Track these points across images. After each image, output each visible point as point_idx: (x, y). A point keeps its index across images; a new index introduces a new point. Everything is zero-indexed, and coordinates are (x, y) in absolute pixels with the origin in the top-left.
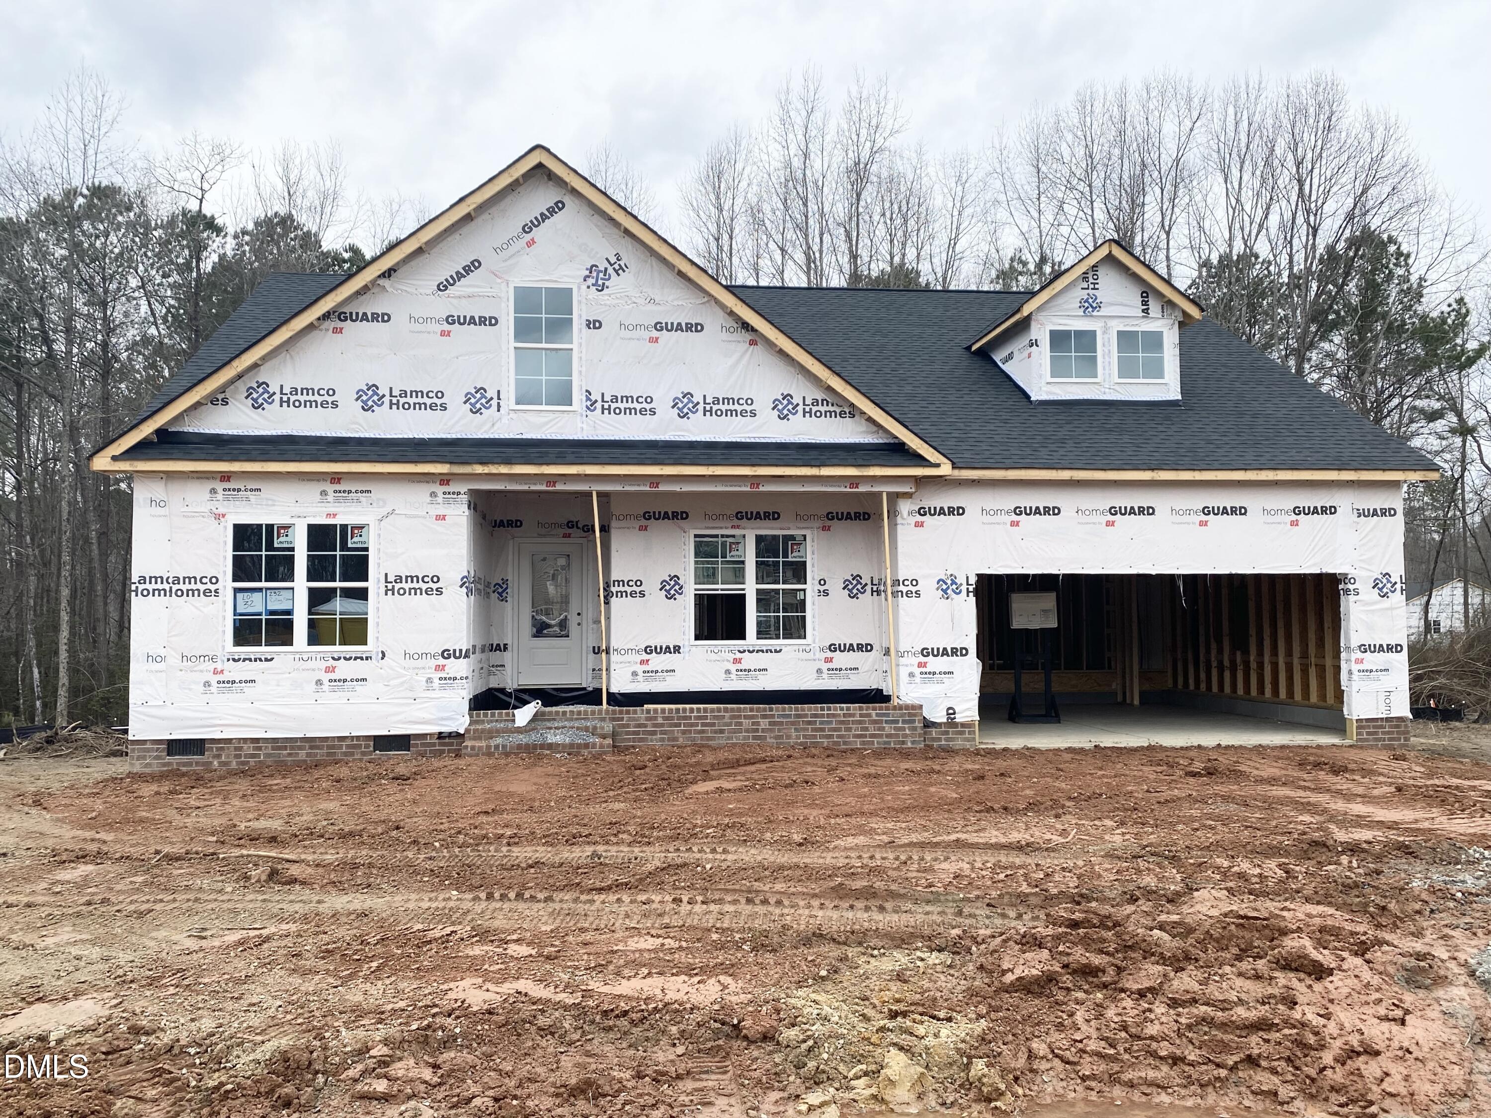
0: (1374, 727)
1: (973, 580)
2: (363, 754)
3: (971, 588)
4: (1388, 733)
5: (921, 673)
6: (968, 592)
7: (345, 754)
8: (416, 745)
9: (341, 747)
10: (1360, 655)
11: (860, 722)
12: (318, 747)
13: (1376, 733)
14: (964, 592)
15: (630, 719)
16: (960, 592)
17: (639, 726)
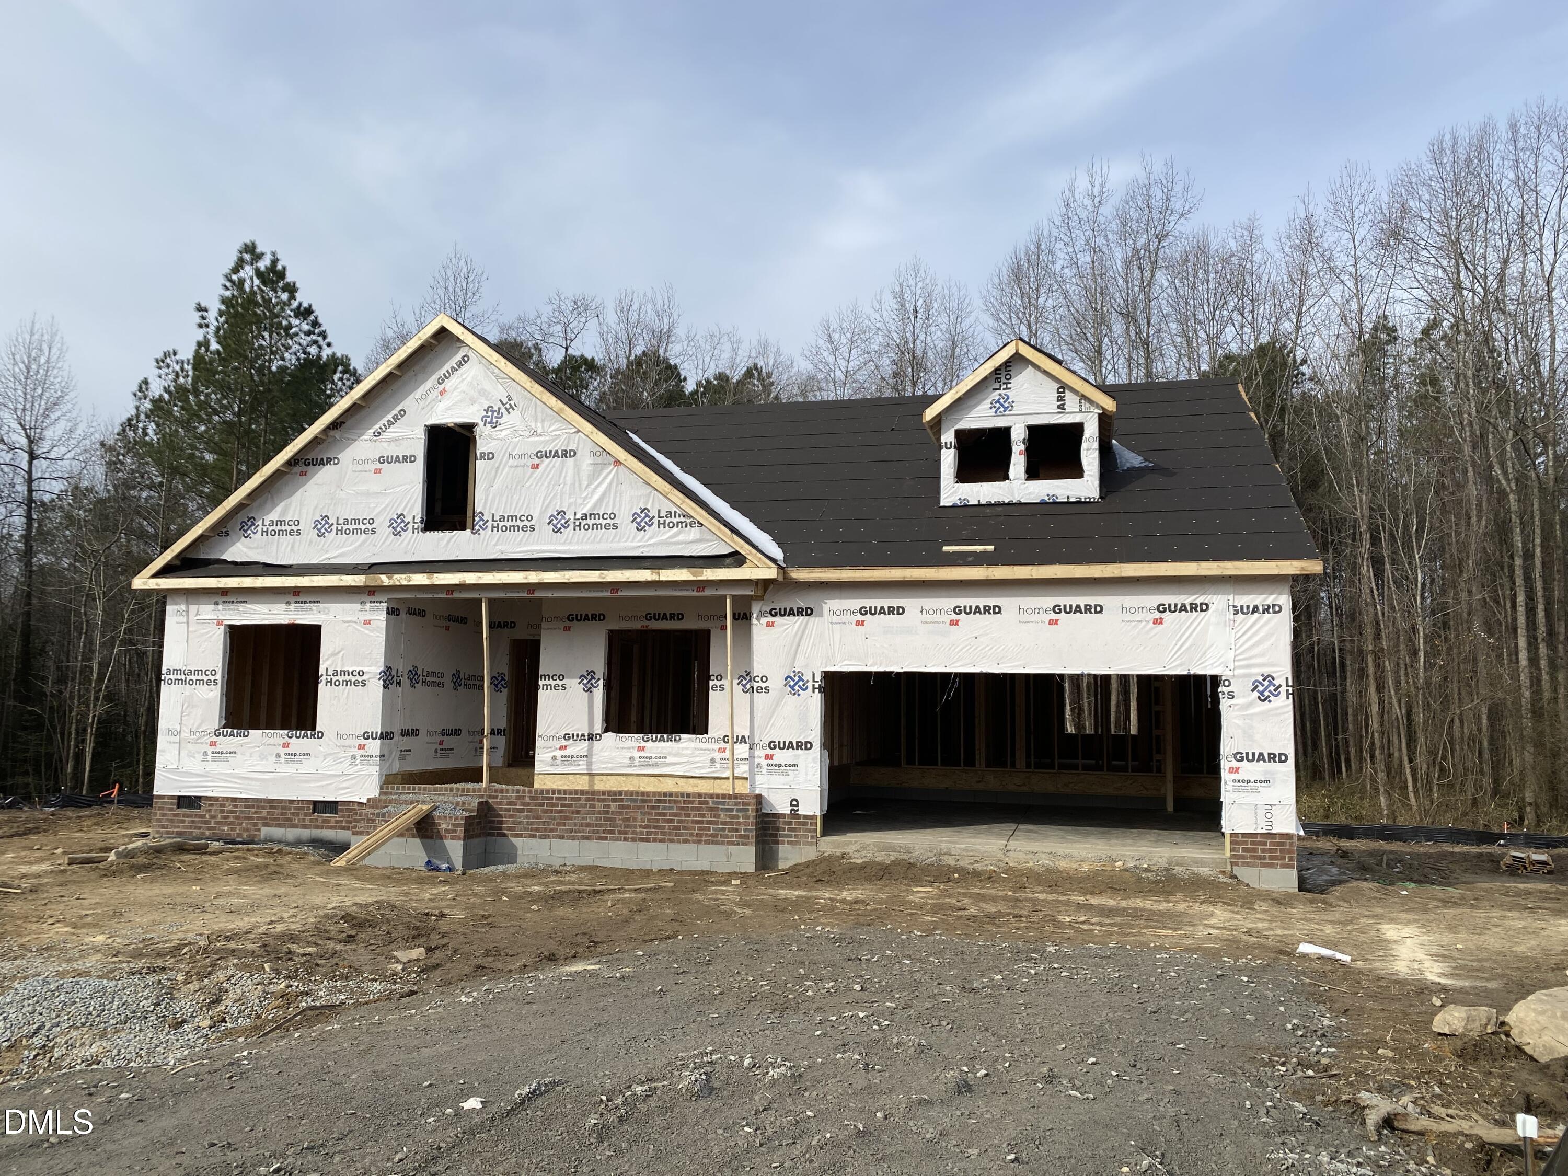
0: (1253, 843)
1: (818, 678)
2: (306, 815)
3: (817, 685)
4: (1270, 850)
5: (768, 765)
6: (814, 688)
7: (293, 814)
8: (342, 810)
9: (290, 808)
10: (1235, 764)
11: (698, 809)
12: (275, 808)
13: (1255, 850)
14: (810, 688)
15: (502, 797)
16: (807, 688)
17: (510, 804)
